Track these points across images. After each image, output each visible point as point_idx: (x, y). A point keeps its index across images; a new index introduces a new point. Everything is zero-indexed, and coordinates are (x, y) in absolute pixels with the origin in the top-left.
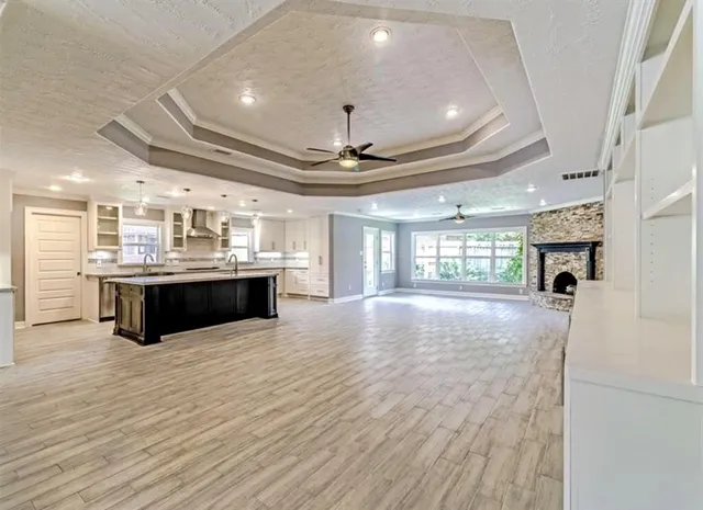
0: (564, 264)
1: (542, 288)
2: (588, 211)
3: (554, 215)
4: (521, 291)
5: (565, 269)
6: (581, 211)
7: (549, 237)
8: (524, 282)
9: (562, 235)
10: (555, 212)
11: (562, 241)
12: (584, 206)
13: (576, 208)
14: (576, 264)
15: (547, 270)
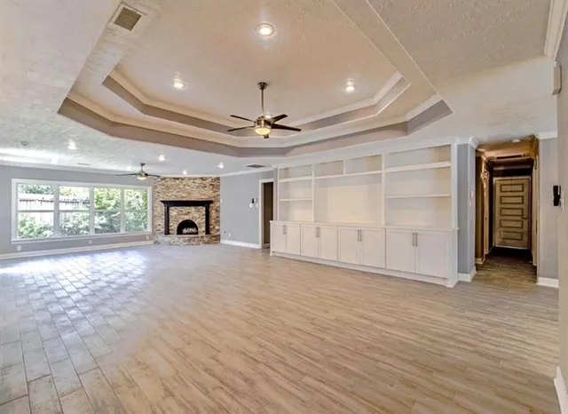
0: (186, 214)
1: (167, 232)
2: (204, 182)
3: (177, 181)
4: (148, 237)
5: (187, 218)
6: (199, 181)
7: (173, 196)
8: (149, 229)
9: (184, 195)
10: (178, 179)
11: (184, 199)
12: (202, 178)
13: (196, 179)
14: (197, 215)
15: (171, 220)
